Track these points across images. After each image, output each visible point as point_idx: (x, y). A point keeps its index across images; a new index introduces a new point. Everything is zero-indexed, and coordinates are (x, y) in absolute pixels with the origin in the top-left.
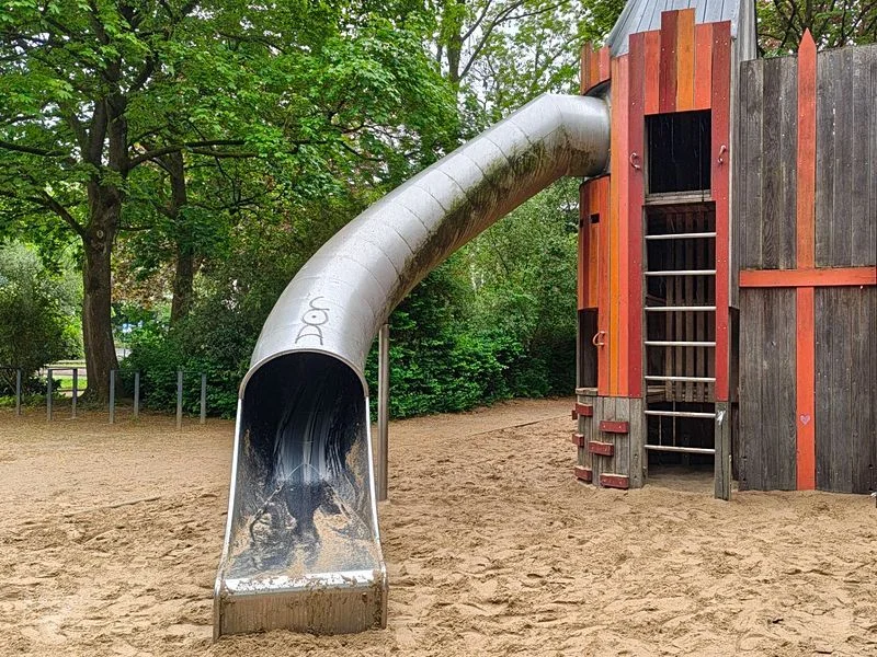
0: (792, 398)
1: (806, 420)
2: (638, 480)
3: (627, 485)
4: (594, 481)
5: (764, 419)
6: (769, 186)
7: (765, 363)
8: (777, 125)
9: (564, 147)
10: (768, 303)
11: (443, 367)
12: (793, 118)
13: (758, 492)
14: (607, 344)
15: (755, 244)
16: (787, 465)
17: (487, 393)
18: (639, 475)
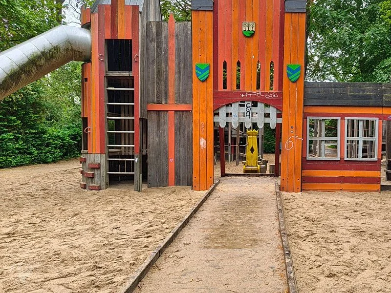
0: (167, 152)
1: (172, 160)
2: (104, 187)
3: (99, 188)
4: (87, 188)
5: (157, 160)
6: (158, 71)
7: (157, 139)
8: (161, 48)
9: (70, 49)
10: (158, 116)
11: (39, 143)
12: (167, 46)
13: (154, 188)
14: (91, 132)
15: (153, 94)
16: (165, 177)
17: (65, 154)
18: (104, 184)
